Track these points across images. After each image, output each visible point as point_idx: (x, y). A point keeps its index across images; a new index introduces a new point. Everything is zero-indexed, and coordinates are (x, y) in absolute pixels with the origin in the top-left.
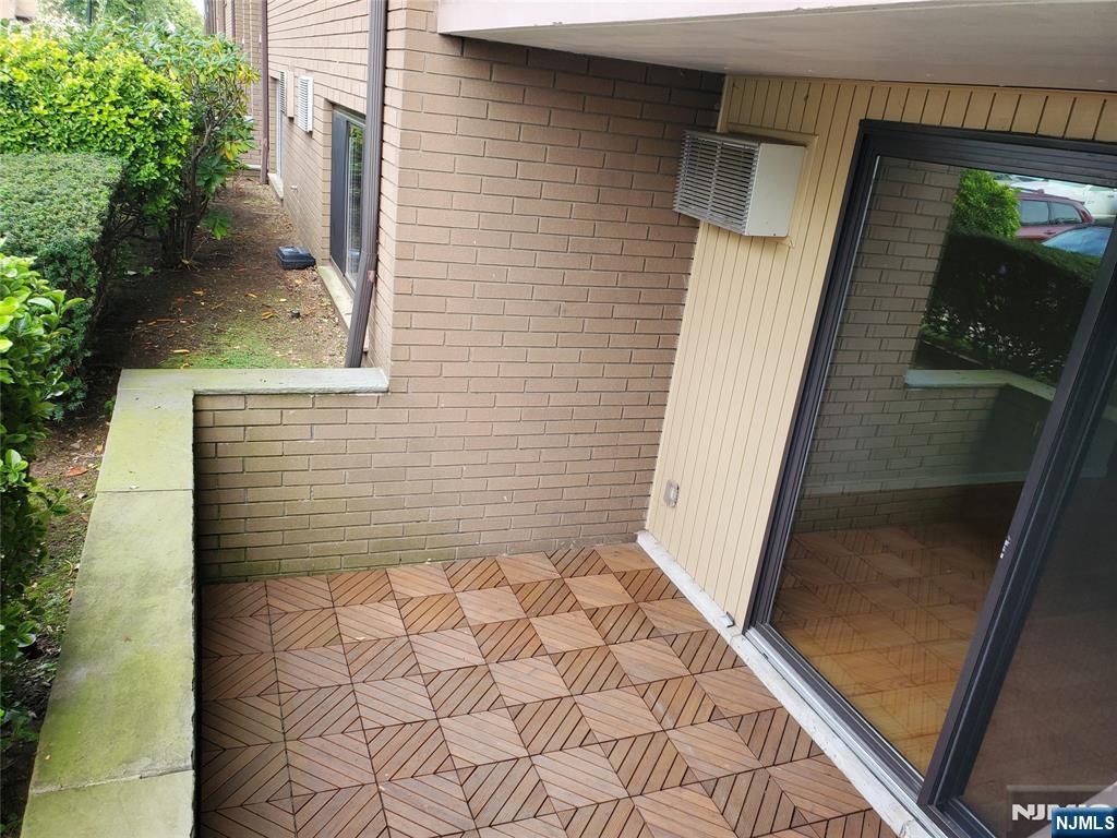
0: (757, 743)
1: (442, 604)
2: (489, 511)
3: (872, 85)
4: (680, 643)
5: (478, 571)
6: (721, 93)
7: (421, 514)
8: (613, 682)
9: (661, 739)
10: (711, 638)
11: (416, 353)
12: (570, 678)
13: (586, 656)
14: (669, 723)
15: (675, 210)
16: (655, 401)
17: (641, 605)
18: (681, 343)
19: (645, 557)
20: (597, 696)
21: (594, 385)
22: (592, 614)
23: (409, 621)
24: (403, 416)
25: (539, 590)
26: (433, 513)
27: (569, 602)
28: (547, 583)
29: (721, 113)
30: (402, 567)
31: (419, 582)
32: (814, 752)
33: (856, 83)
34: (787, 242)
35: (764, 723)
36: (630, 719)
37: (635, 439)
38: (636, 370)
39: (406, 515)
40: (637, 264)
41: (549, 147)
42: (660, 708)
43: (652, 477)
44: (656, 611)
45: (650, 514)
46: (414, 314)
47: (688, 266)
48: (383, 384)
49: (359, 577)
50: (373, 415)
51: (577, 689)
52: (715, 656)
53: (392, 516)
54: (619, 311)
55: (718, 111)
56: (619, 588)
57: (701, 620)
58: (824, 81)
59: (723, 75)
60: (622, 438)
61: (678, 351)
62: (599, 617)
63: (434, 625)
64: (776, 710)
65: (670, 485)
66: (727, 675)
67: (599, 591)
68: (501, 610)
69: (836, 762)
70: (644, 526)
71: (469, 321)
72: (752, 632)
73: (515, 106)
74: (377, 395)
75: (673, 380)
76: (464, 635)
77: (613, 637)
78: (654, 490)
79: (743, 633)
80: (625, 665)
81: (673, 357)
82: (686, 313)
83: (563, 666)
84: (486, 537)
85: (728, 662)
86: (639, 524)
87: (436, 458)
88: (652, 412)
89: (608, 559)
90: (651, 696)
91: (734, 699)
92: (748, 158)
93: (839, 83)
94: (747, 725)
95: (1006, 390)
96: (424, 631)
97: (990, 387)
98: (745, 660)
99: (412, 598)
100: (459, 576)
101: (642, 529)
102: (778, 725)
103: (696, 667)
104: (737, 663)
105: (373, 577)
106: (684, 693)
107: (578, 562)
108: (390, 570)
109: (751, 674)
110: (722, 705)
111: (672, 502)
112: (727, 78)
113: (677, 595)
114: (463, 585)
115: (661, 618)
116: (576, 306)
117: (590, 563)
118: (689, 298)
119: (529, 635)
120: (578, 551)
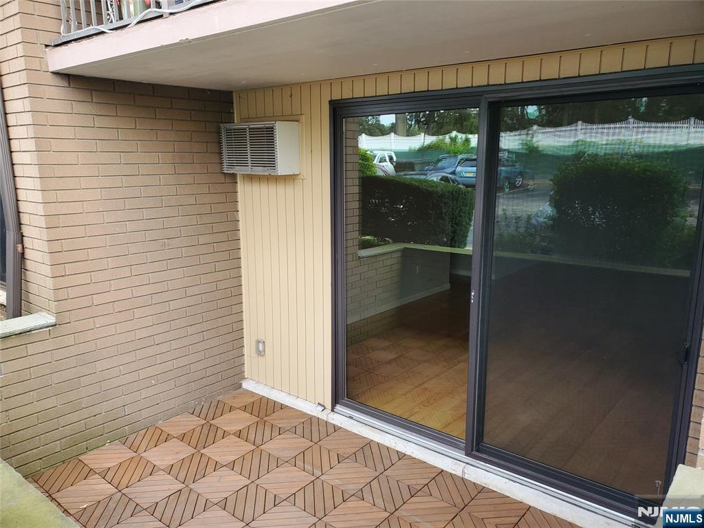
0: (370, 464)
1: (133, 465)
2: (144, 394)
3: (331, 82)
4: (299, 431)
5: (148, 437)
6: (233, 103)
7: (96, 410)
8: (273, 465)
9: (318, 483)
10: (315, 421)
11: (72, 293)
12: (246, 472)
13: (248, 457)
14: (318, 473)
15: (225, 172)
16: (234, 293)
17: (265, 419)
18: (243, 253)
19: (252, 394)
20: (268, 476)
21: (196, 290)
22: (239, 434)
23: (115, 482)
24: (70, 340)
25: (197, 434)
26: (105, 406)
27: (220, 433)
28: (200, 428)
29: (235, 114)
30: (89, 453)
31: (109, 457)
32: (402, 456)
33: (320, 83)
34: (301, 177)
35: (367, 451)
36: (294, 480)
37: (227, 320)
38: (221, 275)
39: (85, 414)
40: (207, 209)
41: (138, 142)
42: (308, 467)
43: (243, 342)
44: (276, 419)
45: (246, 368)
46: (66, 265)
47: (236, 206)
48: (51, 319)
49: (59, 470)
50: (48, 345)
51: (253, 477)
52: (323, 429)
53: (74, 417)
54: (202, 240)
55: (233, 113)
56: (248, 415)
57: (304, 414)
58: (300, 85)
59: (232, 92)
60: (220, 322)
61: (242, 259)
62: (244, 434)
63: (136, 477)
64: (370, 443)
65: (258, 342)
66: (334, 436)
67: (234, 421)
68: (178, 453)
69: (414, 456)
70: (244, 375)
71: (106, 262)
72: (338, 407)
73: (111, 118)
74: (48, 329)
75: (243, 277)
76: (161, 476)
77: (258, 441)
78: (246, 351)
79: (332, 410)
80: (275, 453)
81: (239, 263)
82: (242, 234)
83: (237, 468)
84: (145, 414)
85: (331, 430)
86: (241, 376)
87: (100, 366)
88: (234, 300)
89: (230, 402)
90: (300, 463)
91: (345, 446)
92: (270, 131)
93: (310, 84)
94: (360, 456)
95: (405, 251)
96: (130, 484)
97: (398, 251)
98: (340, 425)
99: (109, 468)
100: (136, 443)
101: (244, 378)
102: (375, 450)
103: (315, 439)
104: (336, 429)
105: (70, 467)
106: (316, 455)
107: (212, 410)
108: (81, 458)
109: (346, 431)
110: (341, 452)
111: (260, 353)
112: (234, 94)
113: (282, 407)
114: (143, 447)
115: (281, 421)
116: (174, 241)
117: (221, 409)
118: (241, 225)
119: (204, 460)
120: (208, 404)
